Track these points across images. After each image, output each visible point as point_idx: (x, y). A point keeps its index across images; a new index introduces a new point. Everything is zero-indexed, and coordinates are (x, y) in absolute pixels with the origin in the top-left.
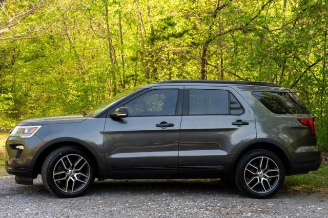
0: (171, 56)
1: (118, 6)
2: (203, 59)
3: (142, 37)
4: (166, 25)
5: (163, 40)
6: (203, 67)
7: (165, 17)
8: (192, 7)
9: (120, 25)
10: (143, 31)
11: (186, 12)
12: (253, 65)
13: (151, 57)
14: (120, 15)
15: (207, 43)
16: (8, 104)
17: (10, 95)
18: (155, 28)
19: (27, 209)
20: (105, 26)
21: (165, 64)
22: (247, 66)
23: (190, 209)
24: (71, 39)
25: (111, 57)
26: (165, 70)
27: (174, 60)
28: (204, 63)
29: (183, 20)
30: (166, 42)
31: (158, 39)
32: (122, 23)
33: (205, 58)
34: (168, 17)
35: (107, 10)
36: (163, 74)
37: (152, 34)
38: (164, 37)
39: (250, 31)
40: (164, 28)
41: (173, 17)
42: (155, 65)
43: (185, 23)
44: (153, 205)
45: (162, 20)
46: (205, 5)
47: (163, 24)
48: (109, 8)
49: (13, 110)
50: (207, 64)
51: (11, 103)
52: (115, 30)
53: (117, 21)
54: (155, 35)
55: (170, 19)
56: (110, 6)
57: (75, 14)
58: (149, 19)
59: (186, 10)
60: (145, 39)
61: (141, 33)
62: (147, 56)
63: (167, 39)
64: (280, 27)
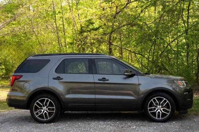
0: (92, 41)
1: (61, 14)
2: (109, 42)
3: (75, 31)
4: (89, 24)
5: (87, 32)
6: (110, 46)
7: (88, 19)
8: (102, 13)
9: (63, 24)
10: (76, 27)
11: (99, 16)
12: (137, 44)
13: (81, 42)
14: (63, 20)
15: (111, 33)
16: (3, 72)
17: (3, 67)
18: (83, 25)
19: (11, 130)
20: (55, 26)
21: (89, 46)
22: (134, 45)
23: (102, 125)
24: (36, 34)
25: (59, 43)
26: (89, 49)
27: (94, 43)
28: (110, 44)
29: (98, 21)
30: (89, 33)
31: (85, 32)
32: (64, 23)
33: (111, 41)
34: (89, 19)
35: (55, 17)
36: (88, 51)
37: (81, 29)
38: (88, 31)
39: (135, 25)
40: (88, 26)
41: (92, 19)
42: (83, 46)
43: (100, 22)
44: (81, 124)
45: (86, 21)
46: (110, 11)
47: (87, 23)
48: (56, 16)
49: (5, 75)
50: (112, 45)
51: (4, 71)
52: (61, 28)
53: (61, 23)
54: (83, 30)
55: (91, 20)
56: (57, 14)
57: (38, 20)
58: (79, 21)
59: (99, 15)
60: (77, 32)
61: (75, 29)
62: (78, 42)
63: (90, 31)
64: (151, 22)
